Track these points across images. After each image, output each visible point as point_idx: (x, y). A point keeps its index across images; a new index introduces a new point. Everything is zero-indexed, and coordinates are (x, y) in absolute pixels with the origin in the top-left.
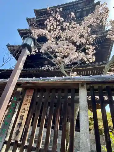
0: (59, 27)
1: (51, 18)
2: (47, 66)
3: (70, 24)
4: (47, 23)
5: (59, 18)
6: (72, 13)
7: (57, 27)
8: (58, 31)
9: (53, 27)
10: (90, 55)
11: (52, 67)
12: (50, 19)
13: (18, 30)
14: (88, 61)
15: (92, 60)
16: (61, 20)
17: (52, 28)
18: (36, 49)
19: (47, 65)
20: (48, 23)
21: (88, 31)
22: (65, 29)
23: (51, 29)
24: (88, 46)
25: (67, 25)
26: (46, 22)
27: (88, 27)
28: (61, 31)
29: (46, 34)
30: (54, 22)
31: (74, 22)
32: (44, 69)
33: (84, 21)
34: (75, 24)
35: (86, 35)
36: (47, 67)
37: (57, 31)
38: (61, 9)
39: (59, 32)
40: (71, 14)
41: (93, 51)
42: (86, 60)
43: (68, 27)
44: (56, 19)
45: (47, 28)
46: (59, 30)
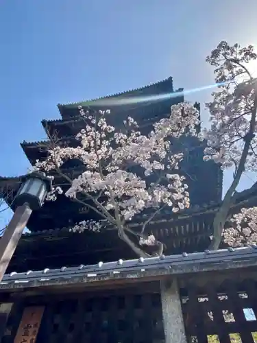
0: (107, 142)
1: (88, 128)
2: (84, 222)
3: (129, 135)
4: (80, 137)
5: (105, 126)
6: (130, 118)
7: (104, 142)
8: (106, 150)
9: (95, 142)
10: (177, 193)
11: (98, 224)
12: (88, 130)
13: (21, 144)
14: (177, 206)
15: (185, 205)
16: (110, 129)
17: (92, 145)
18: (59, 188)
19: (86, 221)
20: (83, 137)
21: (165, 147)
22: (120, 145)
23: (90, 147)
24: (170, 176)
25: (122, 138)
26: (79, 135)
27: (165, 140)
28: (111, 148)
29: (80, 155)
30: (96, 134)
31: (136, 131)
32: (78, 231)
33: (154, 131)
34: (138, 135)
35: (163, 155)
36: (84, 225)
37: (104, 149)
38: (109, 111)
39: (108, 151)
40: (128, 121)
41: (183, 186)
42: (170, 204)
43: (126, 140)
44: (98, 129)
45: (82, 146)
46: (108, 147)
